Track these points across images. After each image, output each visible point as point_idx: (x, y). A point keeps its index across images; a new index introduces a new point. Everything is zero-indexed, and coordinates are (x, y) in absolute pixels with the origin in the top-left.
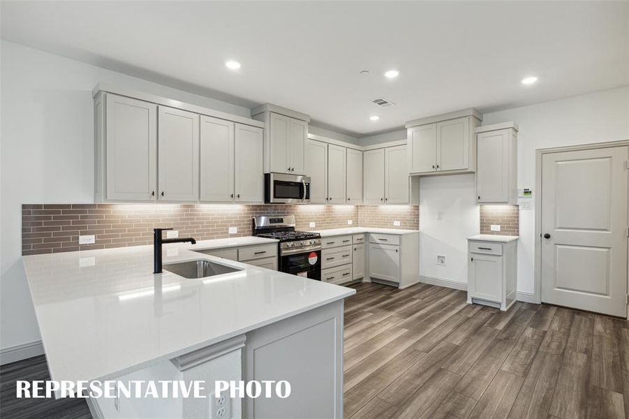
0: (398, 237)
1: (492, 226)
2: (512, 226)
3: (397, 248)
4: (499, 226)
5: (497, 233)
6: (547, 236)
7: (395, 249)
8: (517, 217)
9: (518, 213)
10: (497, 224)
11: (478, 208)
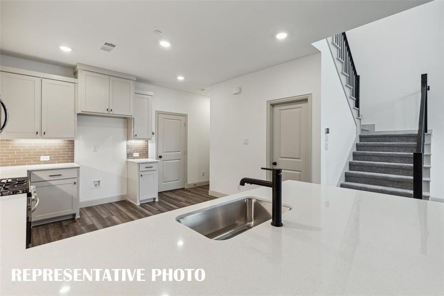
0: (76, 170)
1: (134, 154)
2: (144, 153)
3: (75, 180)
4: (138, 154)
5: (137, 158)
6: (160, 157)
7: (73, 182)
8: (147, 147)
9: (148, 145)
10: (137, 152)
11: (126, 142)
